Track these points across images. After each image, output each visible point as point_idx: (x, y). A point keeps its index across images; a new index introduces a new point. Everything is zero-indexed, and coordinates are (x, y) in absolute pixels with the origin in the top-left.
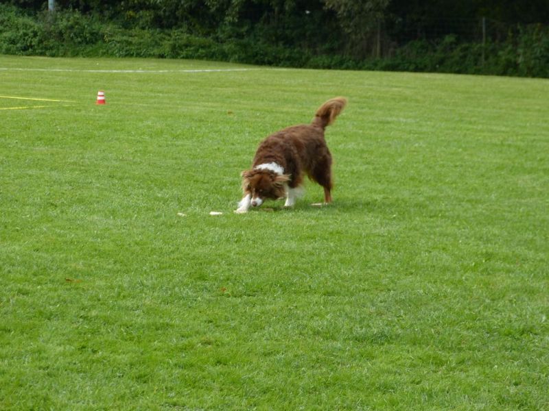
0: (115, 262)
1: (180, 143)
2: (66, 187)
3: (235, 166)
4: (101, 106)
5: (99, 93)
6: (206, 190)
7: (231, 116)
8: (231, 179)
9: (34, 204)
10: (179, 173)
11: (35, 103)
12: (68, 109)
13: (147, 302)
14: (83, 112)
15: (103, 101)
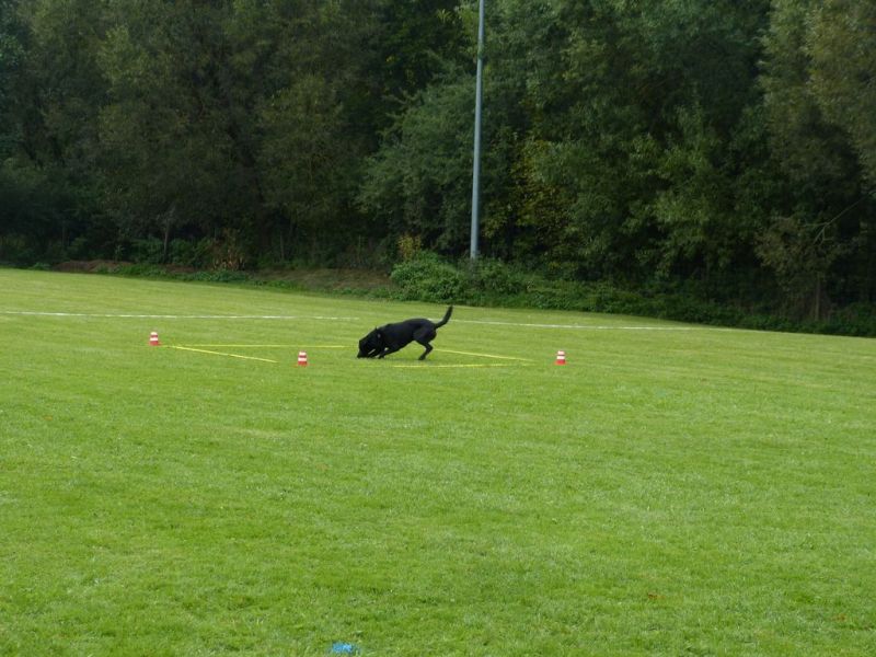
0: (692, 573)
1: (667, 414)
2: (574, 466)
3: (745, 446)
4: (562, 368)
5: (560, 353)
6: (732, 475)
7: (708, 384)
8: (751, 462)
9: (552, 487)
10: (689, 452)
11: (491, 360)
12: (528, 368)
13: (758, 631)
14: (546, 373)
15: (563, 361)
